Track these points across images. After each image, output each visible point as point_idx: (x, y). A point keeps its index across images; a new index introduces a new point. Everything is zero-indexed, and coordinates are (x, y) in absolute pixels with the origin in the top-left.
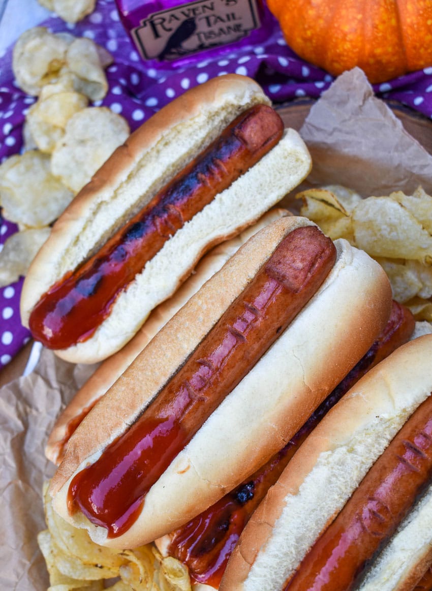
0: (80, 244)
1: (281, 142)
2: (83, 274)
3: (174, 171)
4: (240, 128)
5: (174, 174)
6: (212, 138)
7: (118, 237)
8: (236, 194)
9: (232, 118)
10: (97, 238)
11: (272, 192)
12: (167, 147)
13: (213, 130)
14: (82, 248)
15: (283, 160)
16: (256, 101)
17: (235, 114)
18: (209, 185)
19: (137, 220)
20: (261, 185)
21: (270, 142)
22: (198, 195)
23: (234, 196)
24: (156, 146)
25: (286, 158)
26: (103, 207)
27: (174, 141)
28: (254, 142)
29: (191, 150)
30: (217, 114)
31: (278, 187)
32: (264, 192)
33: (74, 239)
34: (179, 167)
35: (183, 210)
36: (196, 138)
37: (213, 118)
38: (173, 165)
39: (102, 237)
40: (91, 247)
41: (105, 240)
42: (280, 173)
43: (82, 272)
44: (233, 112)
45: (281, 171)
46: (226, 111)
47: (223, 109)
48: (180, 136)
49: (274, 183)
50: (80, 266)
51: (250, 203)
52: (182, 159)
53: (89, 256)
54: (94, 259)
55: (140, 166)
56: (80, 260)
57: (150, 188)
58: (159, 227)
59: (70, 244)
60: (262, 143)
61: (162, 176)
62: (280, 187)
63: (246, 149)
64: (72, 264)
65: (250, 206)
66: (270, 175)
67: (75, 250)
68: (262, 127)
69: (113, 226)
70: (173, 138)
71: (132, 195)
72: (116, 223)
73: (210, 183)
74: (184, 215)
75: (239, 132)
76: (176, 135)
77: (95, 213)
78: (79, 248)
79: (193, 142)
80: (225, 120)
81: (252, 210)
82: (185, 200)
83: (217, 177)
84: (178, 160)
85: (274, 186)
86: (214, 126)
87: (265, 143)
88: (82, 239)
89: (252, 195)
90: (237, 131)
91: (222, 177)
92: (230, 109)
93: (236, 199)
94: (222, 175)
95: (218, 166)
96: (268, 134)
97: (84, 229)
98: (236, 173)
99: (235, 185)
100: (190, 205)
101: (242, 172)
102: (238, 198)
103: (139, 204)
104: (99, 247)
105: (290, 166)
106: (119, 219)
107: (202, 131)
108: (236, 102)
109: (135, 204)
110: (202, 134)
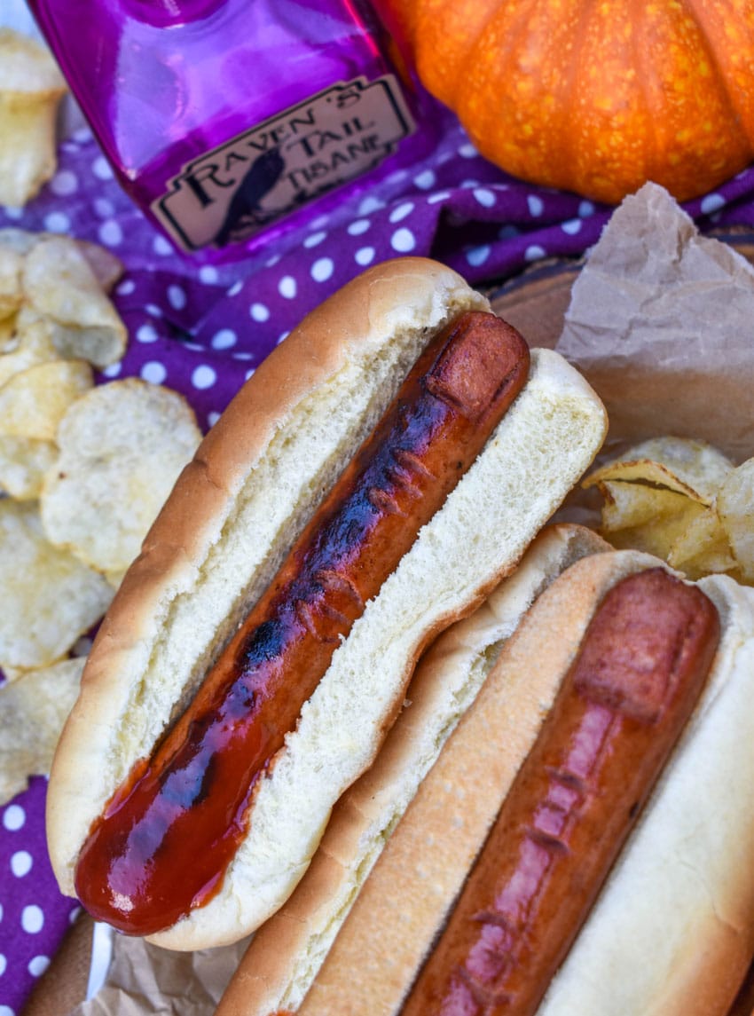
0: (149, 697)
1: (532, 385)
2: (170, 759)
3: (316, 495)
4: (437, 374)
5: (316, 500)
6: (380, 407)
7: (229, 664)
8: (461, 519)
9: (413, 355)
10: (184, 675)
11: (536, 495)
12: (290, 447)
13: (380, 390)
14: (155, 705)
15: (546, 423)
16: (456, 308)
17: (419, 344)
18: (398, 510)
19: (258, 618)
20: (510, 486)
21: (506, 390)
22: (380, 537)
23: (458, 523)
24: (267, 453)
25: (549, 417)
26: (182, 607)
27: (303, 431)
28: (474, 396)
29: (343, 442)
30: (382, 355)
31: (547, 482)
32: (519, 500)
33: (136, 690)
34: (324, 484)
35: (355, 577)
36: (349, 415)
37: (374, 366)
38: (312, 484)
39: (194, 670)
40: (176, 699)
41: (202, 675)
42: (543, 452)
43: (167, 754)
44: (415, 343)
45: (546, 447)
46: (399, 344)
47: (392, 341)
48: (313, 420)
49: (538, 475)
50: (160, 744)
51: (495, 531)
52: (328, 466)
53: (174, 717)
54: (187, 721)
55: (244, 502)
56: (158, 730)
57: (274, 543)
58: (311, 624)
59: (129, 703)
60: (491, 395)
61: (294, 513)
62: (552, 482)
63: (461, 417)
64: (142, 743)
65: (497, 536)
66: (524, 461)
67: (142, 712)
68: (483, 361)
69: (212, 642)
70: (300, 427)
71: (239, 568)
72: (216, 633)
73: (400, 506)
74: (358, 586)
75: (437, 382)
76: (304, 420)
77: (167, 624)
78: (150, 706)
79: (344, 427)
80: (402, 364)
81: (503, 543)
82: (356, 554)
83: (412, 488)
84: (320, 472)
85: (538, 483)
86: (380, 382)
87: (498, 392)
88: (153, 684)
89: (496, 513)
90: (431, 381)
91: (423, 486)
92: (407, 340)
93: (463, 529)
94: (421, 482)
95: (408, 466)
96: (499, 372)
97: (152, 662)
98: (451, 472)
99: (453, 498)
100: (368, 563)
101: (461, 468)
102: (467, 524)
103: (256, 581)
104: (193, 693)
105: (563, 432)
106: (222, 624)
107: (357, 397)
108: (418, 325)
109: (248, 585)
110: (360, 404)
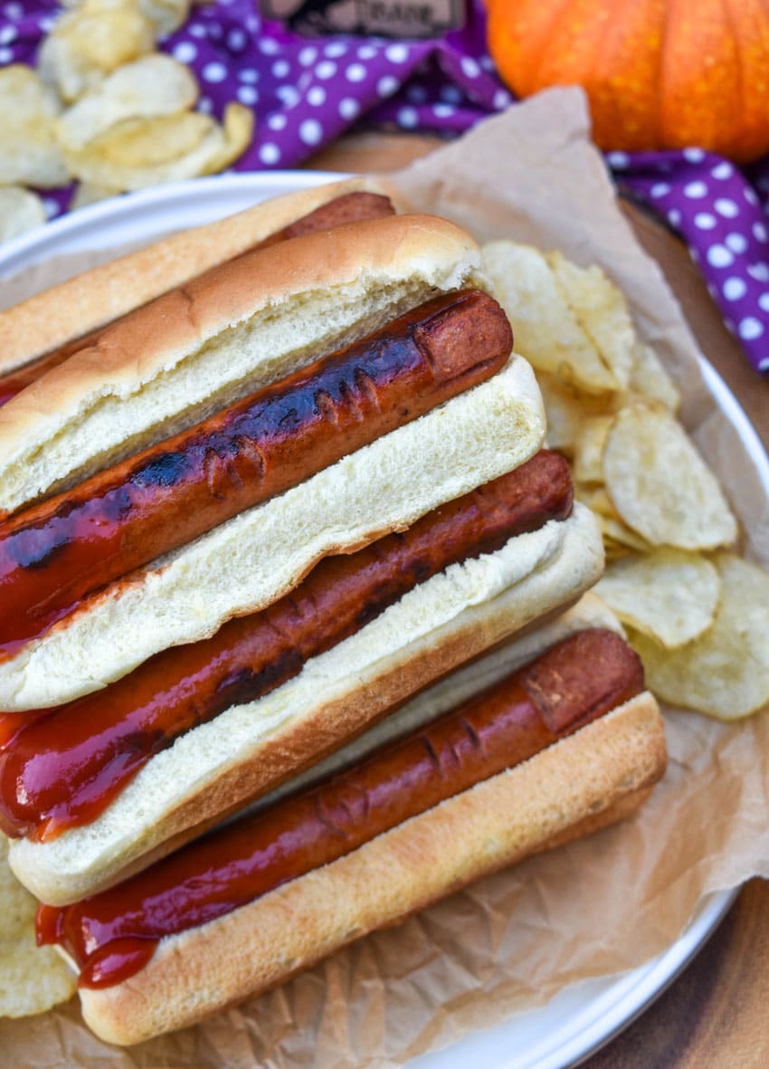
0: (40, 463)
1: (496, 380)
2: (30, 521)
3: (270, 375)
4: (429, 327)
5: (267, 380)
6: (362, 331)
7: (123, 471)
8: (382, 464)
9: (412, 304)
10: (79, 460)
11: (454, 474)
12: (270, 323)
13: (369, 318)
14: (41, 471)
15: (492, 417)
16: (469, 286)
17: (422, 298)
18: (336, 422)
19: (170, 447)
20: (437, 455)
21: (478, 372)
22: (309, 435)
23: (378, 466)
24: (250, 319)
25: (498, 414)
26: (108, 405)
27: (289, 317)
28: (448, 362)
29: (316, 344)
30: (389, 290)
31: (468, 468)
32: (437, 471)
33: (32, 450)
34: (281, 369)
35: (270, 457)
36: (333, 324)
37: (376, 295)
38: (272, 363)
39: (89, 462)
40: (61, 475)
41: (92, 471)
42: (478, 440)
43: (30, 517)
44: (420, 295)
45: (482, 438)
46: (407, 288)
47: (402, 283)
48: (302, 312)
49: (463, 458)
50: (28, 506)
51: (406, 488)
52: (293, 356)
53: (50, 491)
54: (61, 499)
55: (209, 348)
56: (32, 494)
57: (214, 394)
58: (212, 475)
59: (21, 457)
60: (463, 369)
61: (244, 379)
62: (472, 469)
63: (429, 373)
64: (12, 497)
65: (404, 493)
66: (459, 439)
67: (29, 471)
68: (471, 338)
69: (118, 446)
70: (287, 312)
71: (174, 398)
72: (125, 441)
73: (339, 419)
74: (268, 467)
75: (424, 334)
76: (293, 308)
77: (89, 412)
78: (36, 470)
79: (324, 331)
80: (400, 305)
81: (406, 502)
82: (280, 439)
83: (356, 409)
84: (284, 356)
85: (460, 464)
86: (374, 311)
87: (470, 370)
88: (50, 455)
89: (413, 473)
90: (420, 330)
91: (366, 413)
92: (415, 288)
93: (379, 472)
94: (368, 410)
95: (364, 390)
96: (480, 355)
97: (58, 436)
98: (395, 414)
99: (383, 442)
100: (287, 451)
101: (405, 418)
102: (384, 471)
103: (182, 418)
104: (78, 477)
105: (502, 433)
106: (133, 436)
107: (349, 313)
108: (432, 282)
109: (174, 417)
110: (347, 319)
